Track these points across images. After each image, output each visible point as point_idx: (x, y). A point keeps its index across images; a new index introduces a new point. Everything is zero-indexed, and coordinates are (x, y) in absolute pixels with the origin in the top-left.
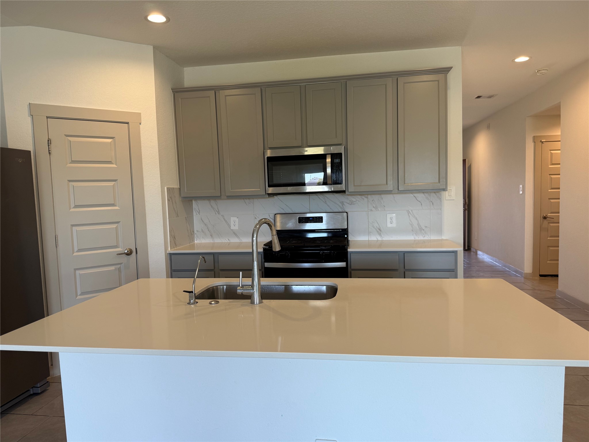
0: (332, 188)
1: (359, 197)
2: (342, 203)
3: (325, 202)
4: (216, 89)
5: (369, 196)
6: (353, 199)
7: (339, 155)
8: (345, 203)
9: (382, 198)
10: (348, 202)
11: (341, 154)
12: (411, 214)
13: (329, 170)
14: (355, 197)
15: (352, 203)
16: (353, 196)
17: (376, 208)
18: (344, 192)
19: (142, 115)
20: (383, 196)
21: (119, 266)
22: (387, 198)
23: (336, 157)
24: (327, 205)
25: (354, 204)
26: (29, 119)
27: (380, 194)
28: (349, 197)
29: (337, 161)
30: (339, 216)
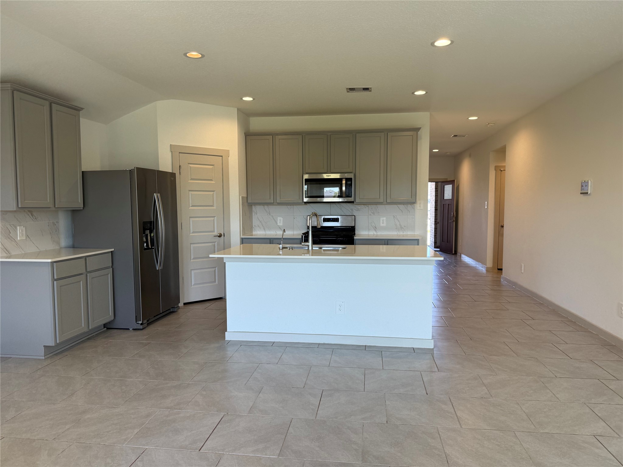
0: (346, 200)
1: (363, 206)
2: (352, 210)
3: (341, 209)
4: (273, 134)
5: (369, 206)
6: (359, 207)
7: (350, 179)
8: (353, 210)
9: (378, 207)
10: (356, 209)
11: (351, 179)
12: (395, 218)
13: (344, 188)
14: (360, 206)
15: (358, 210)
16: (359, 205)
17: (373, 213)
18: (353, 202)
19: (230, 152)
20: (378, 206)
21: (214, 244)
22: (380, 207)
23: (348, 180)
24: (342, 211)
25: (360, 211)
26: (170, 154)
27: (376, 204)
28: (356, 206)
29: (349, 183)
30: (350, 218)
